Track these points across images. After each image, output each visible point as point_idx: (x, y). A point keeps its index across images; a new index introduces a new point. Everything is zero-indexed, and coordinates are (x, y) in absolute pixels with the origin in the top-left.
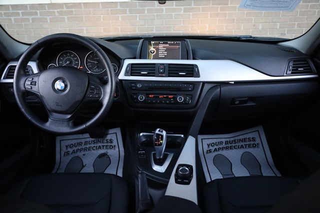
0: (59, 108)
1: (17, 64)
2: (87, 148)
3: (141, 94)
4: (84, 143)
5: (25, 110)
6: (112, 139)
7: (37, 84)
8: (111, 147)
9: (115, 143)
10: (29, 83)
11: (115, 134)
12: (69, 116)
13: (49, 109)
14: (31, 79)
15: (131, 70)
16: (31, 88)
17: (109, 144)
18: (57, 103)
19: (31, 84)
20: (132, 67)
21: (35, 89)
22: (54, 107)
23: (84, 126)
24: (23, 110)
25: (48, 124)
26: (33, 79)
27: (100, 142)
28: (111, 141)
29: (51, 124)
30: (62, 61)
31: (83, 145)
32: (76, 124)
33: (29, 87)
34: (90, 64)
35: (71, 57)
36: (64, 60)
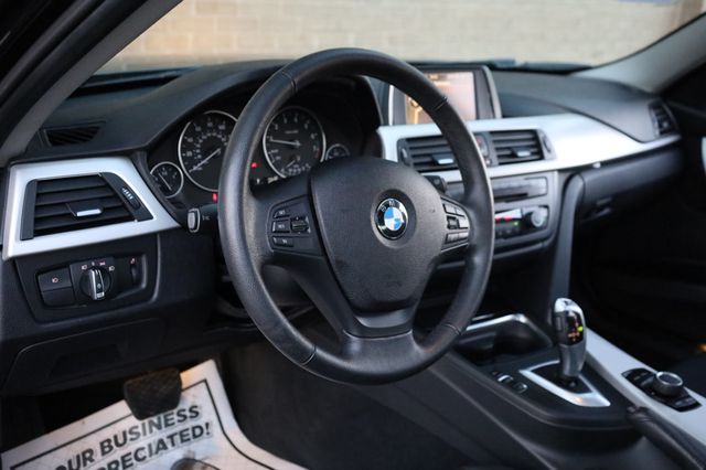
2: (116, 462)
4: (97, 449)
6: (197, 403)
8: (198, 431)
9: (207, 415)
11: (203, 385)
17: (190, 424)
20: (409, 148)
27: (159, 427)
28: (195, 412)
31: (98, 455)
34: (276, 151)
35: (218, 131)
36: (198, 146)
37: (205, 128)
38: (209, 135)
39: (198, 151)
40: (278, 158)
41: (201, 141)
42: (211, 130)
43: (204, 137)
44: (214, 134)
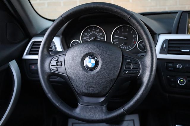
0: (90, 91)
1: (43, 39)
3: (182, 77)
5: (51, 95)
7: (63, 64)
10: (54, 64)
11: (132, 121)
12: (102, 99)
13: (79, 92)
14: (56, 59)
15: (169, 47)
16: (57, 70)
18: (88, 84)
19: (57, 65)
20: (169, 44)
21: (61, 70)
22: (84, 90)
23: (122, 110)
24: (49, 95)
25: (78, 110)
26: (58, 58)
29: (81, 110)
30: (86, 36)
32: (110, 109)
33: (54, 68)
34: (117, 40)
35: (96, 32)
36: (88, 36)
37: (91, 31)
38: (93, 33)
39: (88, 38)
40: (117, 42)
41: (89, 35)
42: (94, 31)
43: (91, 33)
44: (95, 33)
